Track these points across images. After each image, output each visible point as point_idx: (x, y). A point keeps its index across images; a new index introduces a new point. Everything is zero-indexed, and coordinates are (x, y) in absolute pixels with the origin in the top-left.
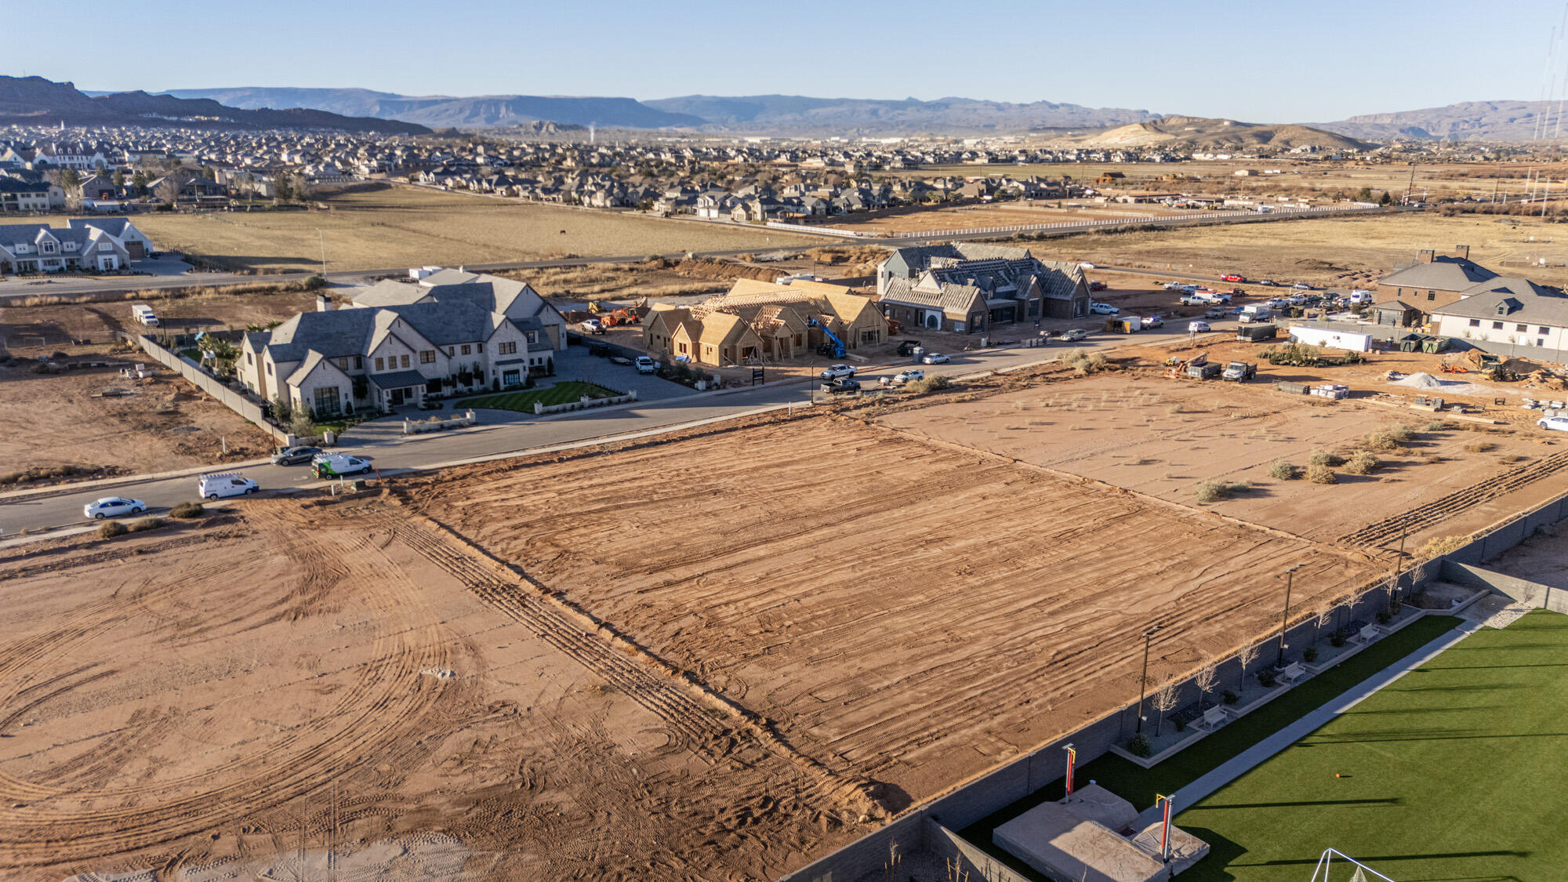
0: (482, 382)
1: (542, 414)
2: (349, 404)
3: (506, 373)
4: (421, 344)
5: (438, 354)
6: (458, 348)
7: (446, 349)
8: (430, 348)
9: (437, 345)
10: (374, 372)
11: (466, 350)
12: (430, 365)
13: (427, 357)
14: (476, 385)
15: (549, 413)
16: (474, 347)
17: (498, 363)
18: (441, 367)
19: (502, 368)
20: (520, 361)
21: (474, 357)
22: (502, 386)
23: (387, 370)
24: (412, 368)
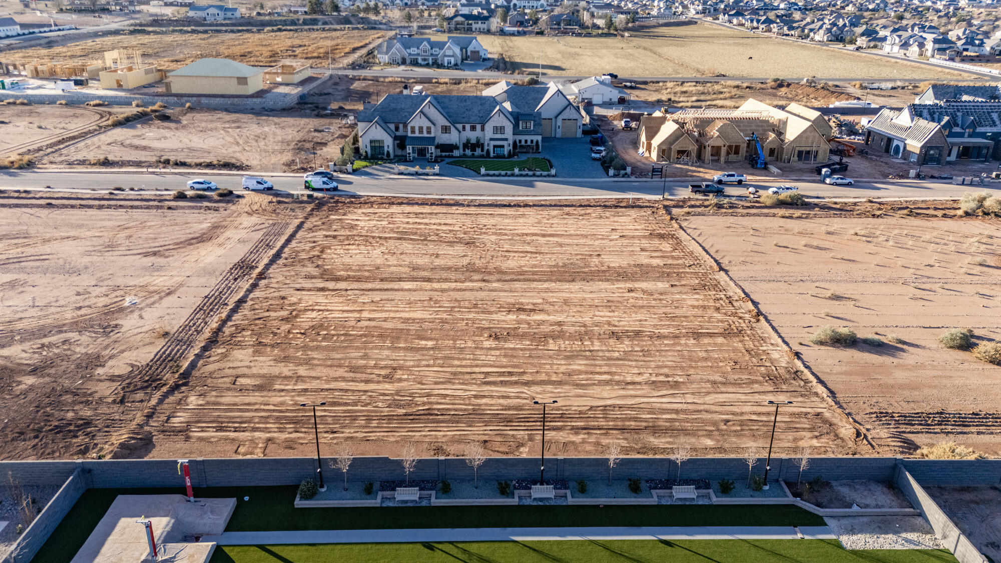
0: (482, 150)
1: (483, 175)
2: (388, 152)
3: (495, 146)
4: (442, 121)
5: (453, 129)
6: (468, 126)
7: (460, 126)
8: (448, 124)
9: (454, 123)
10: (410, 134)
11: (473, 128)
12: (447, 135)
13: (446, 130)
14: (478, 152)
15: (488, 175)
16: (479, 127)
17: (491, 139)
18: (453, 137)
19: (493, 143)
20: (506, 139)
21: (478, 133)
22: (492, 154)
23: (417, 134)
24: (432, 135)
